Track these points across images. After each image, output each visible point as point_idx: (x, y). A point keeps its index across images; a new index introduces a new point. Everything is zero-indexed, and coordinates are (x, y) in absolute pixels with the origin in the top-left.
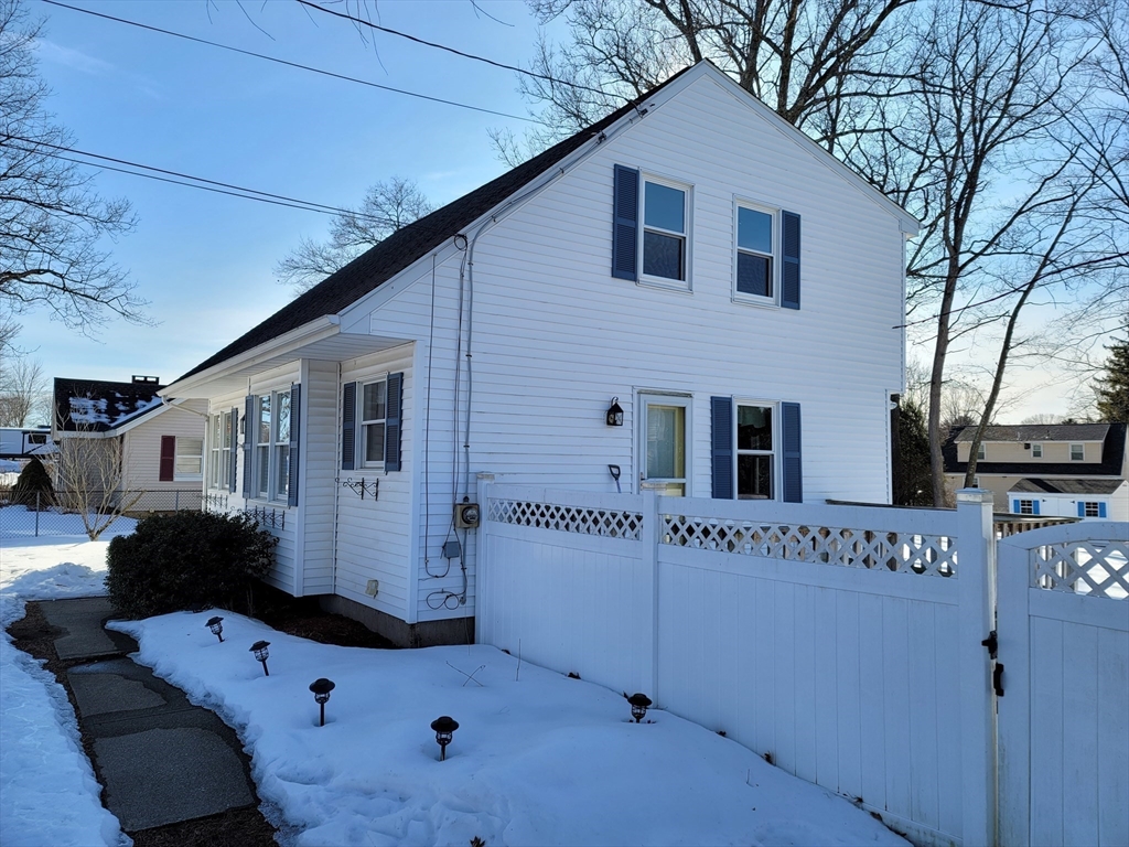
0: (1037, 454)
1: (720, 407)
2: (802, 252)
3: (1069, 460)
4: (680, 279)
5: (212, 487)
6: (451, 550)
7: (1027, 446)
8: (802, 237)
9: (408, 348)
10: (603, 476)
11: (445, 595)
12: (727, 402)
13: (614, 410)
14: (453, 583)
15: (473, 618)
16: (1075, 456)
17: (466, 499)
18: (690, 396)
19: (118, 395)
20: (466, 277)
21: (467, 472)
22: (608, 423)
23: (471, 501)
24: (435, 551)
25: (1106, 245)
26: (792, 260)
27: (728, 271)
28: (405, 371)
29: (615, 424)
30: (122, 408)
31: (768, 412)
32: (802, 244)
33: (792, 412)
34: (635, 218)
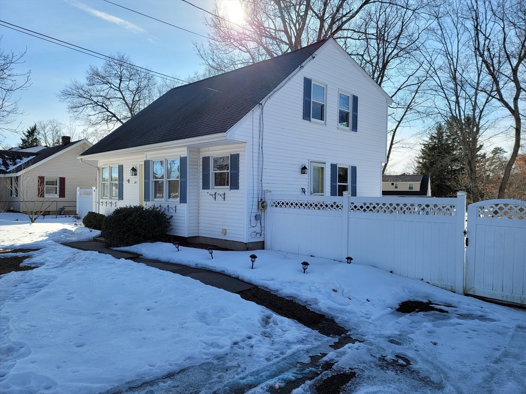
0: (396, 187)
1: (334, 167)
2: (358, 110)
3: (408, 190)
4: (322, 120)
5: (102, 198)
6: (257, 217)
7: (393, 184)
8: (358, 105)
9: (243, 145)
10: (299, 192)
11: (255, 233)
12: (335, 166)
13: (304, 168)
14: (258, 229)
15: (264, 241)
16: (410, 188)
17: (262, 200)
18: (325, 163)
19: (6, 156)
20: (261, 119)
21: (262, 190)
22: (302, 173)
23: (263, 200)
24: (253, 218)
25: (432, 104)
26: (355, 113)
27: (336, 117)
28: (240, 153)
29: (304, 173)
30: (9, 163)
31: (347, 169)
32: (358, 107)
33: (354, 169)
34: (310, 98)
